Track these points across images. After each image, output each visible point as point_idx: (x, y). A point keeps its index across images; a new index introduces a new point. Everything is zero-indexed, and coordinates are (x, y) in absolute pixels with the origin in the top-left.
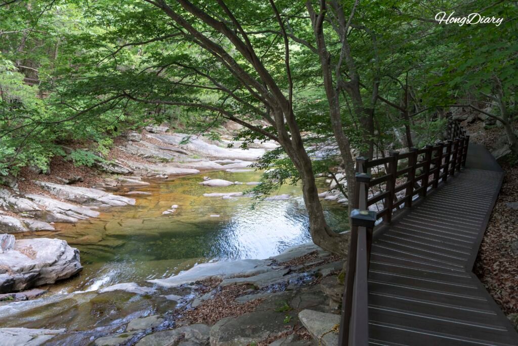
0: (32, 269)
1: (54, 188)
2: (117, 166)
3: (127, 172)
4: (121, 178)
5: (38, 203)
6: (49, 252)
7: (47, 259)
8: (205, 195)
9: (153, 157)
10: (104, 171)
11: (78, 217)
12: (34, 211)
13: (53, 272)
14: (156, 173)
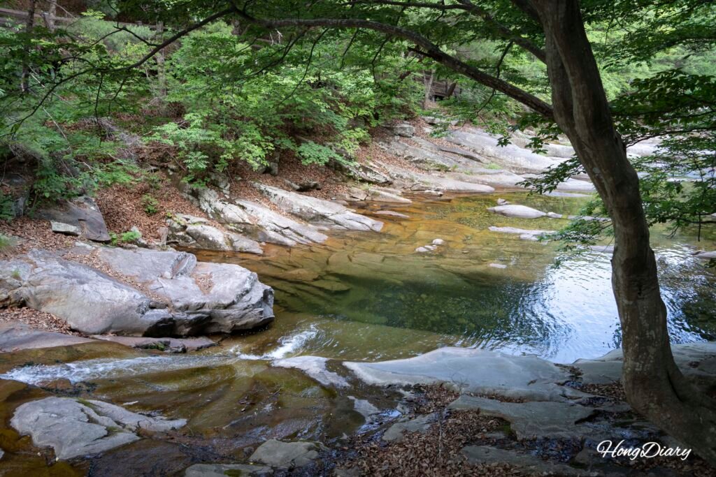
0: (201, 308)
1: (276, 195)
2: (371, 171)
3: (384, 181)
4: (373, 188)
5: (249, 213)
6: (228, 287)
7: (223, 297)
8: (493, 229)
9: (426, 163)
10: (352, 176)
11: (297, 240)
12: (243, 223)
13: (229, 318)
14: (426, 186)
